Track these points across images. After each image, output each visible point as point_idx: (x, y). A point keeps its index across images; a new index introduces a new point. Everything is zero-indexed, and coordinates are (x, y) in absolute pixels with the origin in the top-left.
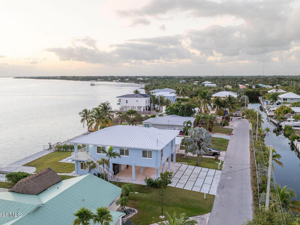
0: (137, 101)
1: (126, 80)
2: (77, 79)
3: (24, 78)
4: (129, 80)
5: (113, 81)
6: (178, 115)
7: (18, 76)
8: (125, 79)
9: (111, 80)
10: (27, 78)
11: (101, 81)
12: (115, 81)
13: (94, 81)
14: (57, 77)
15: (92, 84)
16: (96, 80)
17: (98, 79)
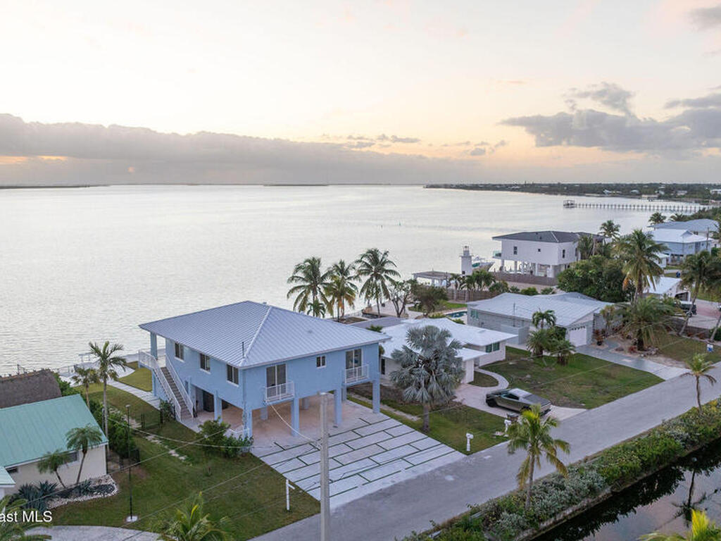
0: (539, 250)
1: (679, 194)
2: (554, 191)
3: (446, 186)
4: (687, 194)
5: (643, 196)
6: (585, 294)
7: (434, 183)
8: (676, 192)
9: (639, 196)
10: (451, 187)
11: (613, 196)
12: (647, 196)
13: (595, 195)
14: (511, 185)
15: (568, 205)
16: (598, 193)
17: (606, 191)
